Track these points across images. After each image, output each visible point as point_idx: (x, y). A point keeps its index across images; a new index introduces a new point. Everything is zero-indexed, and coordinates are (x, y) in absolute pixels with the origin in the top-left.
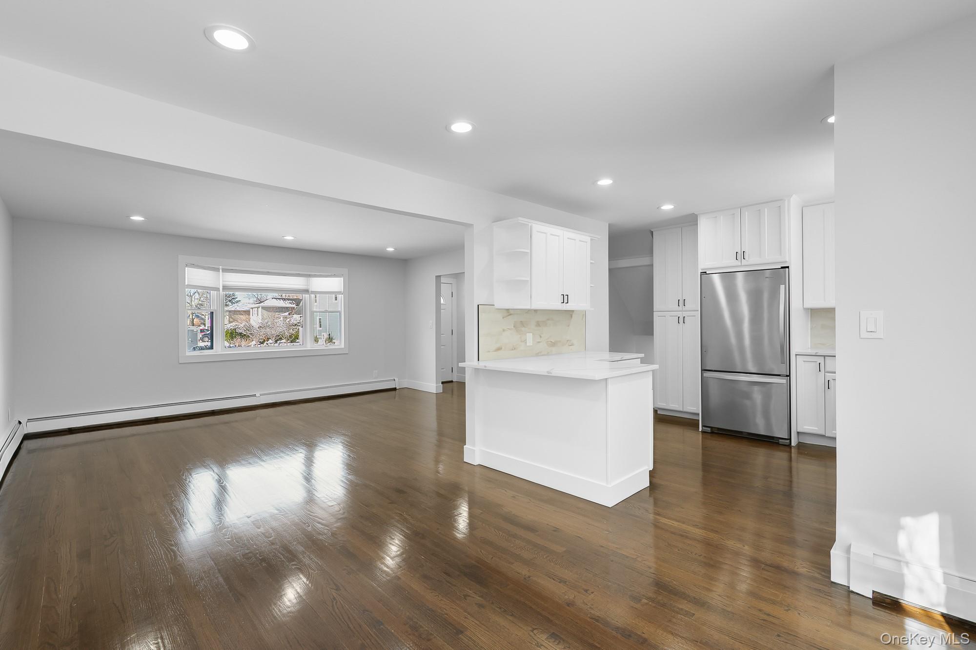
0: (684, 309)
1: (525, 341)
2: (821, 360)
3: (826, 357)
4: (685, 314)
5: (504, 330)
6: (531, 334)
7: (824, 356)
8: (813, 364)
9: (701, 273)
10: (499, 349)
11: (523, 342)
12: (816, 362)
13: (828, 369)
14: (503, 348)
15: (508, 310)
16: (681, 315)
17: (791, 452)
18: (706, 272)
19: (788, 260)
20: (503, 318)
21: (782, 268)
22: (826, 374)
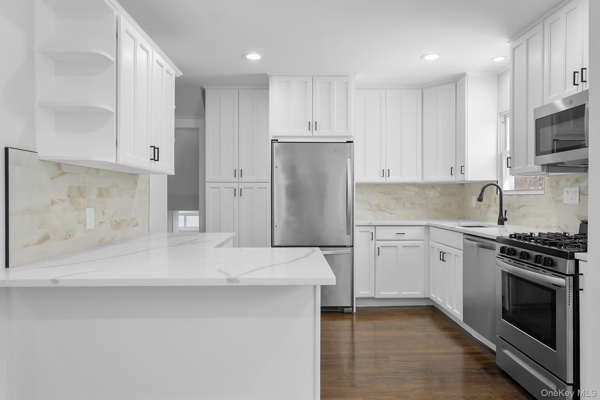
0: (241, 180)
1: (83, 222)
2: (372, 230)
3: (376, 227)
4: (242, 186)
5: (53, 203)
6: (93, 209)
7: (375, 226)
8: (366, 234)
9: (272, 140)
10: (45, 239)
11: (81, 223)
12: (369, 231)
13: (378, 238)
14: (52, 237)
15: (59, 165)
16: (235, 186)
17: (353, 320)
18: (277, 140)
19: (353, 135)
20: (51, 179)
21: (348, 142)
22: (377, 242)
